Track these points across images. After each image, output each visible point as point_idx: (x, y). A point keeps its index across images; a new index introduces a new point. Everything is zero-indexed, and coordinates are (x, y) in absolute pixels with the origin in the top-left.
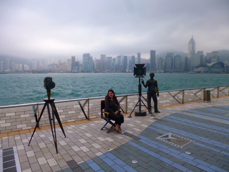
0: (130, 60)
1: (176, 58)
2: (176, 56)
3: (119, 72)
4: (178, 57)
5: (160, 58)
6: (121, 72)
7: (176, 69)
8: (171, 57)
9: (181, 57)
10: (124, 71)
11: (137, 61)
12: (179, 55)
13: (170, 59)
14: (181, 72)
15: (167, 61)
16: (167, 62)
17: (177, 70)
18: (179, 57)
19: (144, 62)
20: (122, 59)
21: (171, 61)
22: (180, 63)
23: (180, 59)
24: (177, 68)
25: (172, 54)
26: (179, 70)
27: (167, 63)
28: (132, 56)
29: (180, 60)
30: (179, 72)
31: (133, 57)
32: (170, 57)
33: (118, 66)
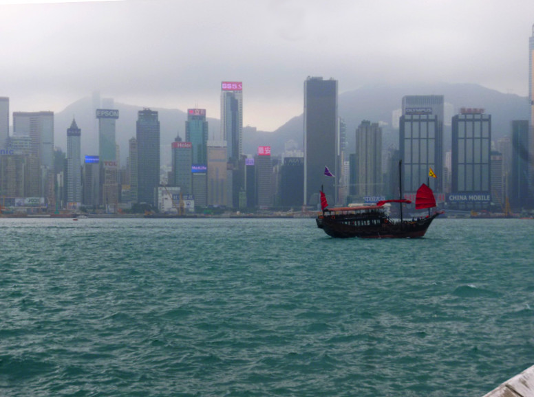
0: (178, 139)
1: (461, 125)
2: (462, 117)
3: (115, 215)
4: (473, 120)
5: (365, 124)
6: (125, 213)
7: (462, 193)
8: (435, 120)
9: (489, 120)
10: (147, 208)
11: (223, 143)
12: (480, 112)
13: (424, 135)
14: (495, 209)
15: (407, 143)
16: (407, 149)
17: (471, 197)
18: (481, 120)
19: (261, 151)
20: (126, 131)
21: (432, 143)
22: (485, 157)
23: (485, 135)
24: (469, 188)
25: (439, 100)
26: (479, 198)
27: (407, 160)
28: (190, 111)
29: (485, 142)
30: (488, 211)
31: (197, 118)
32: (428, 121)
33: (102, 171)
